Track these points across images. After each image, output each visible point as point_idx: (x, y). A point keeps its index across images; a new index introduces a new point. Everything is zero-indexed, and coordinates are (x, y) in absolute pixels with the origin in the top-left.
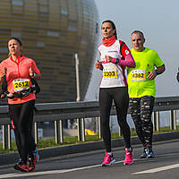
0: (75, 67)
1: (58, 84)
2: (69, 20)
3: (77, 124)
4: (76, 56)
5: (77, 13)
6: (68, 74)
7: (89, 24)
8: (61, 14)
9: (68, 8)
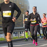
0: (23, 18)
1: (19, 22)
2: (21, 5)
3: (24, 33)
4: (23, 15)
5: (24, 4)
6: (21, 20)
7: (27, 6)
8: (19, 4)
9: (21, 2)
